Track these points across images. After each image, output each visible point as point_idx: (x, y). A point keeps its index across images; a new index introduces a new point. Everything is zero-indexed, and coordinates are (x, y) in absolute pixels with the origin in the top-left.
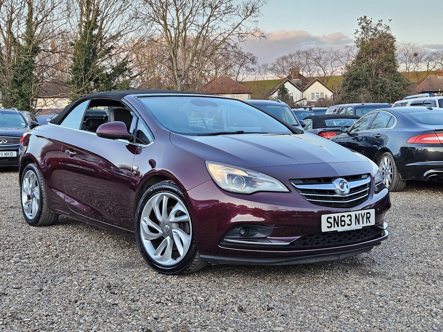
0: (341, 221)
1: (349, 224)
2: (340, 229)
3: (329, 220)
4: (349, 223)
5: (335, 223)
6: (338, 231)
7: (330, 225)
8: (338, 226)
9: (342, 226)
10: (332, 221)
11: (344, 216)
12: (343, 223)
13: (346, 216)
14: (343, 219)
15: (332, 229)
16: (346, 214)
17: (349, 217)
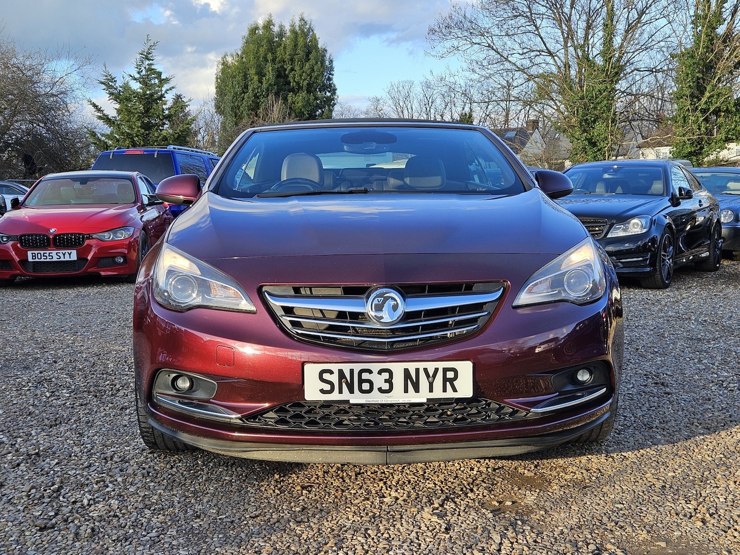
0: (361, 381)
1: (383, 388)
2: (357, 398)
3: (326, 376)
4: (386, 386)
5: (344, 385)
6: (351, 402)
7: (327, 387)
8: (352, 391)
9: (362, 391)
10: (334, 379)
11: (370, 371)
12: (366, 386)
13: (375, 371)
14: (365, 376)
15: (335, 396)
16: (375, 367)
17: (386, 375)
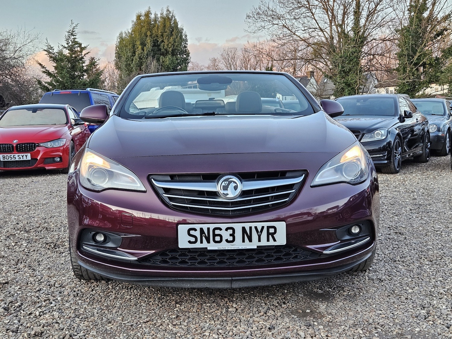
0: (215, 235)
1: (229, 240)
2: (212, 246)
3: (192, 232)
4: (231, 239)
5: (204, 238)
6: (208, 249)
7: (193, 239)
8: (208, 242)
9: (215, 242)
10: (197, 234)
11: (220, 229)
12: (218, 239)
13: (224, 229)
14: (217, 232)
15: (198, 245)
16: (224, 226)
17: (230, 231)
